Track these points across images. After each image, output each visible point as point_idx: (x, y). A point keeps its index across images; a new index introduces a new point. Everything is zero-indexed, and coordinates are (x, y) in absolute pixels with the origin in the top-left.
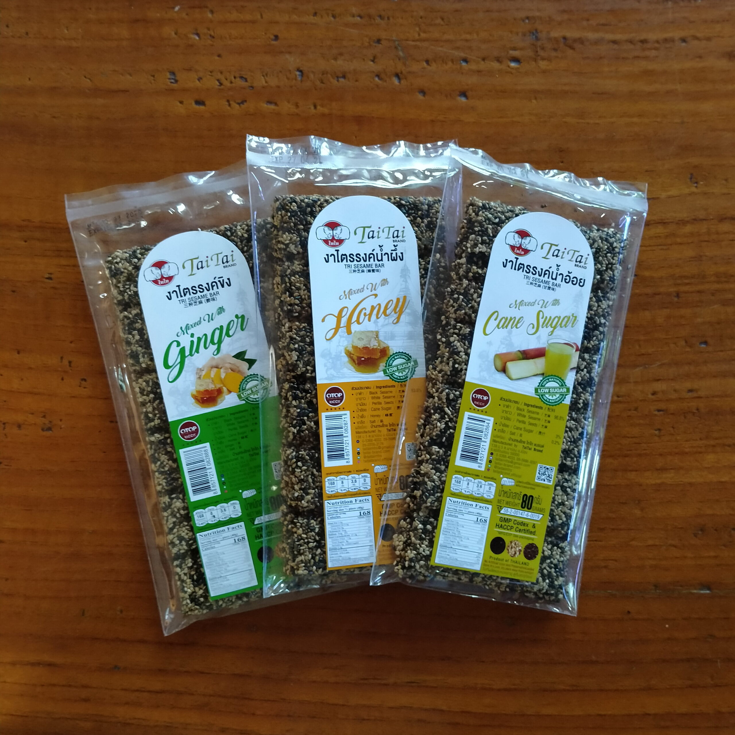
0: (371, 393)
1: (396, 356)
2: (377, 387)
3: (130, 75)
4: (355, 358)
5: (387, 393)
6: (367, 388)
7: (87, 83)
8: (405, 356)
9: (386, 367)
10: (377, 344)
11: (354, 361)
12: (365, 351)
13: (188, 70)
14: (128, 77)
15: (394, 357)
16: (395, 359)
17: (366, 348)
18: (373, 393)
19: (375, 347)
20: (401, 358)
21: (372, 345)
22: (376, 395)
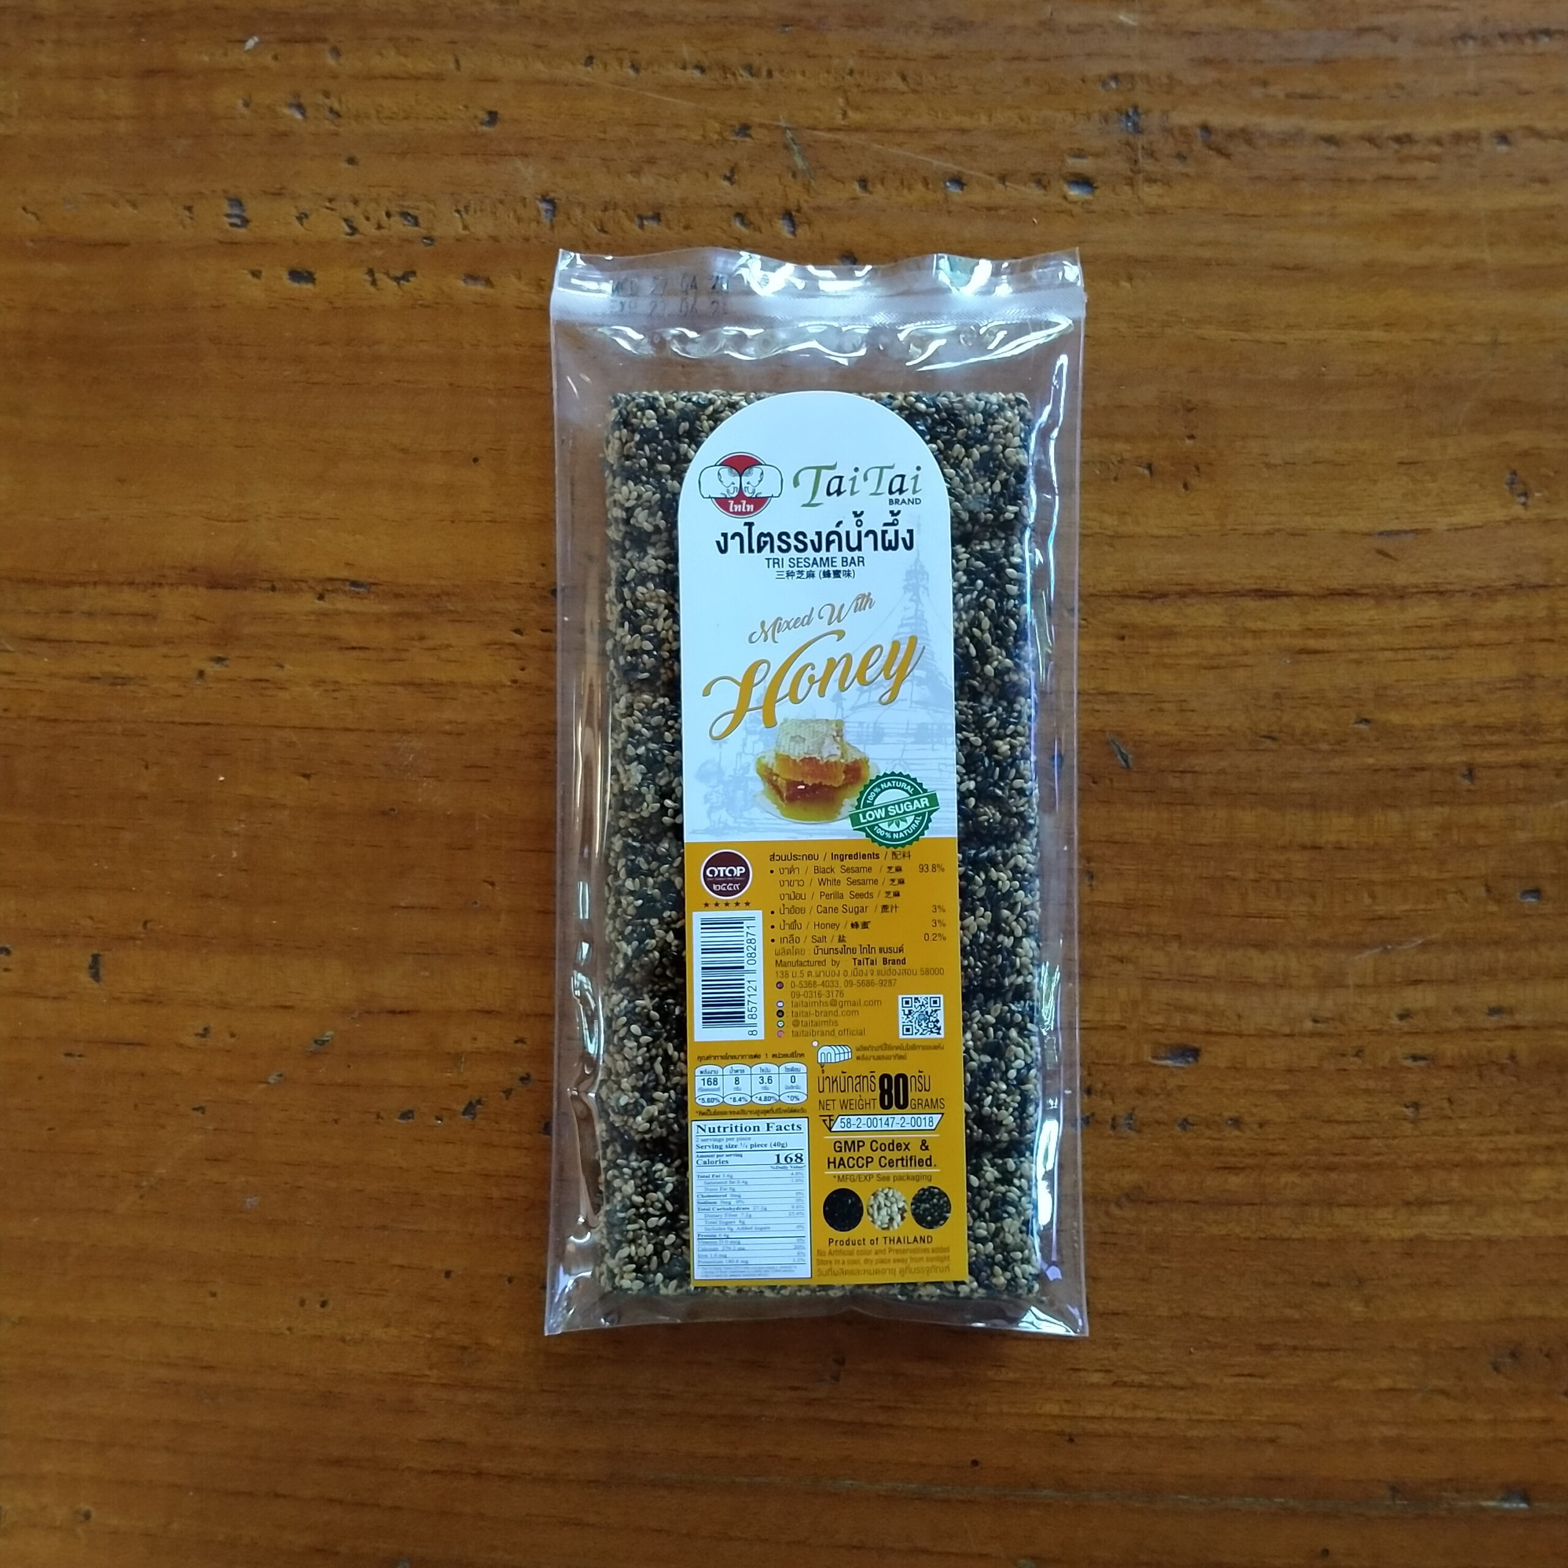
0: (817, 870)
1: (886, 781)
2: (834, 857)
3: (134, 205)
4: (781, 782)
5: (858, 870)
6: (810, 857)
7: (29, 225)
8: (908, 784)
9: (858, 807)
10: (839, 753)
11: (779, 792)
12: (807, 768)
13: (274, 194)
14: (130, 210)
15: (878, 786)
16: (882, 791)
17: (810, 761)
18: (824, 871)
19: (833, 759)
20: (896, 788)
21: (825, 755)
22: (830, 876)
